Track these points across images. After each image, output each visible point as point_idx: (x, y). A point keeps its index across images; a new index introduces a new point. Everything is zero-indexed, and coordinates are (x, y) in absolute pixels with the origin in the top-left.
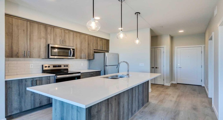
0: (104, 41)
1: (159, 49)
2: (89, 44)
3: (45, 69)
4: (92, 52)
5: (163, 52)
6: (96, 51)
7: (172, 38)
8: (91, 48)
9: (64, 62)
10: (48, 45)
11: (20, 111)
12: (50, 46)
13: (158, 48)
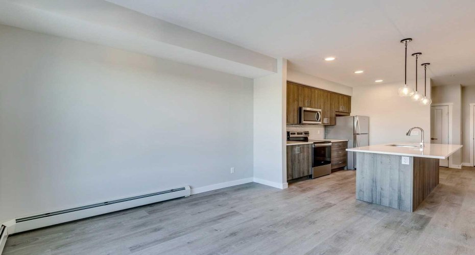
0: (345, 98)
1: (439, 108)
2: (331, 104)
3: (291, 136)
4: (334, 115)
5: (447, 112)
6: (338, 113)
7: (463, 88)
8: (333, 110)
9: (303, 128)
10: (300, 109)
11: (292, 177)
12: (304, 109)
13: (436, 107)
